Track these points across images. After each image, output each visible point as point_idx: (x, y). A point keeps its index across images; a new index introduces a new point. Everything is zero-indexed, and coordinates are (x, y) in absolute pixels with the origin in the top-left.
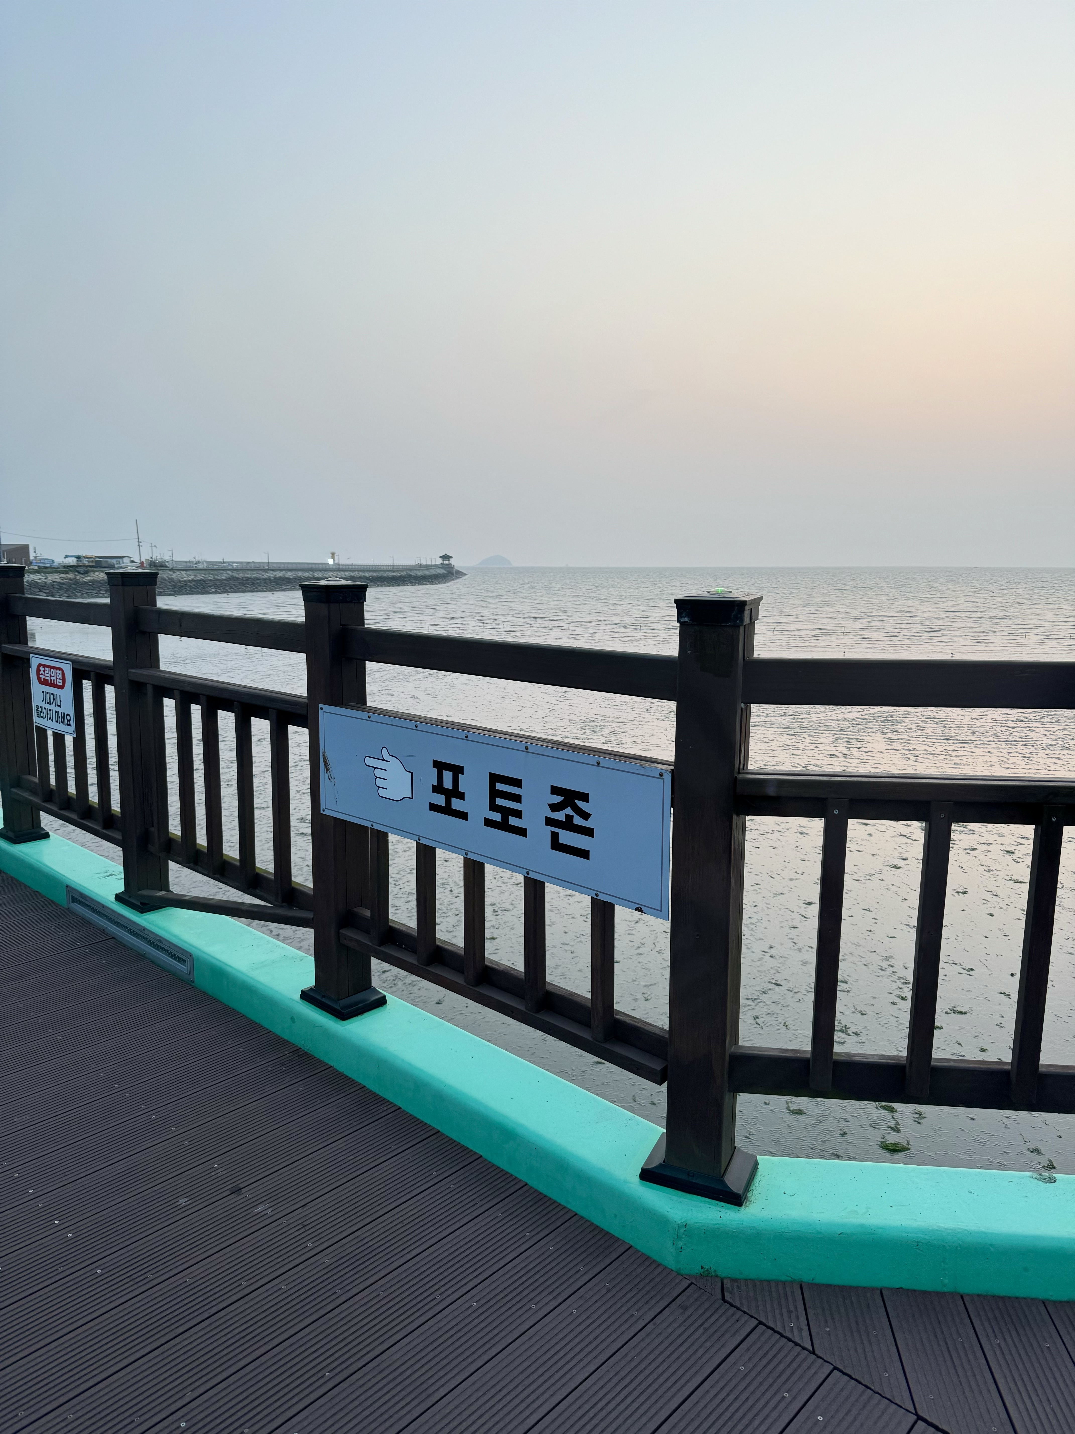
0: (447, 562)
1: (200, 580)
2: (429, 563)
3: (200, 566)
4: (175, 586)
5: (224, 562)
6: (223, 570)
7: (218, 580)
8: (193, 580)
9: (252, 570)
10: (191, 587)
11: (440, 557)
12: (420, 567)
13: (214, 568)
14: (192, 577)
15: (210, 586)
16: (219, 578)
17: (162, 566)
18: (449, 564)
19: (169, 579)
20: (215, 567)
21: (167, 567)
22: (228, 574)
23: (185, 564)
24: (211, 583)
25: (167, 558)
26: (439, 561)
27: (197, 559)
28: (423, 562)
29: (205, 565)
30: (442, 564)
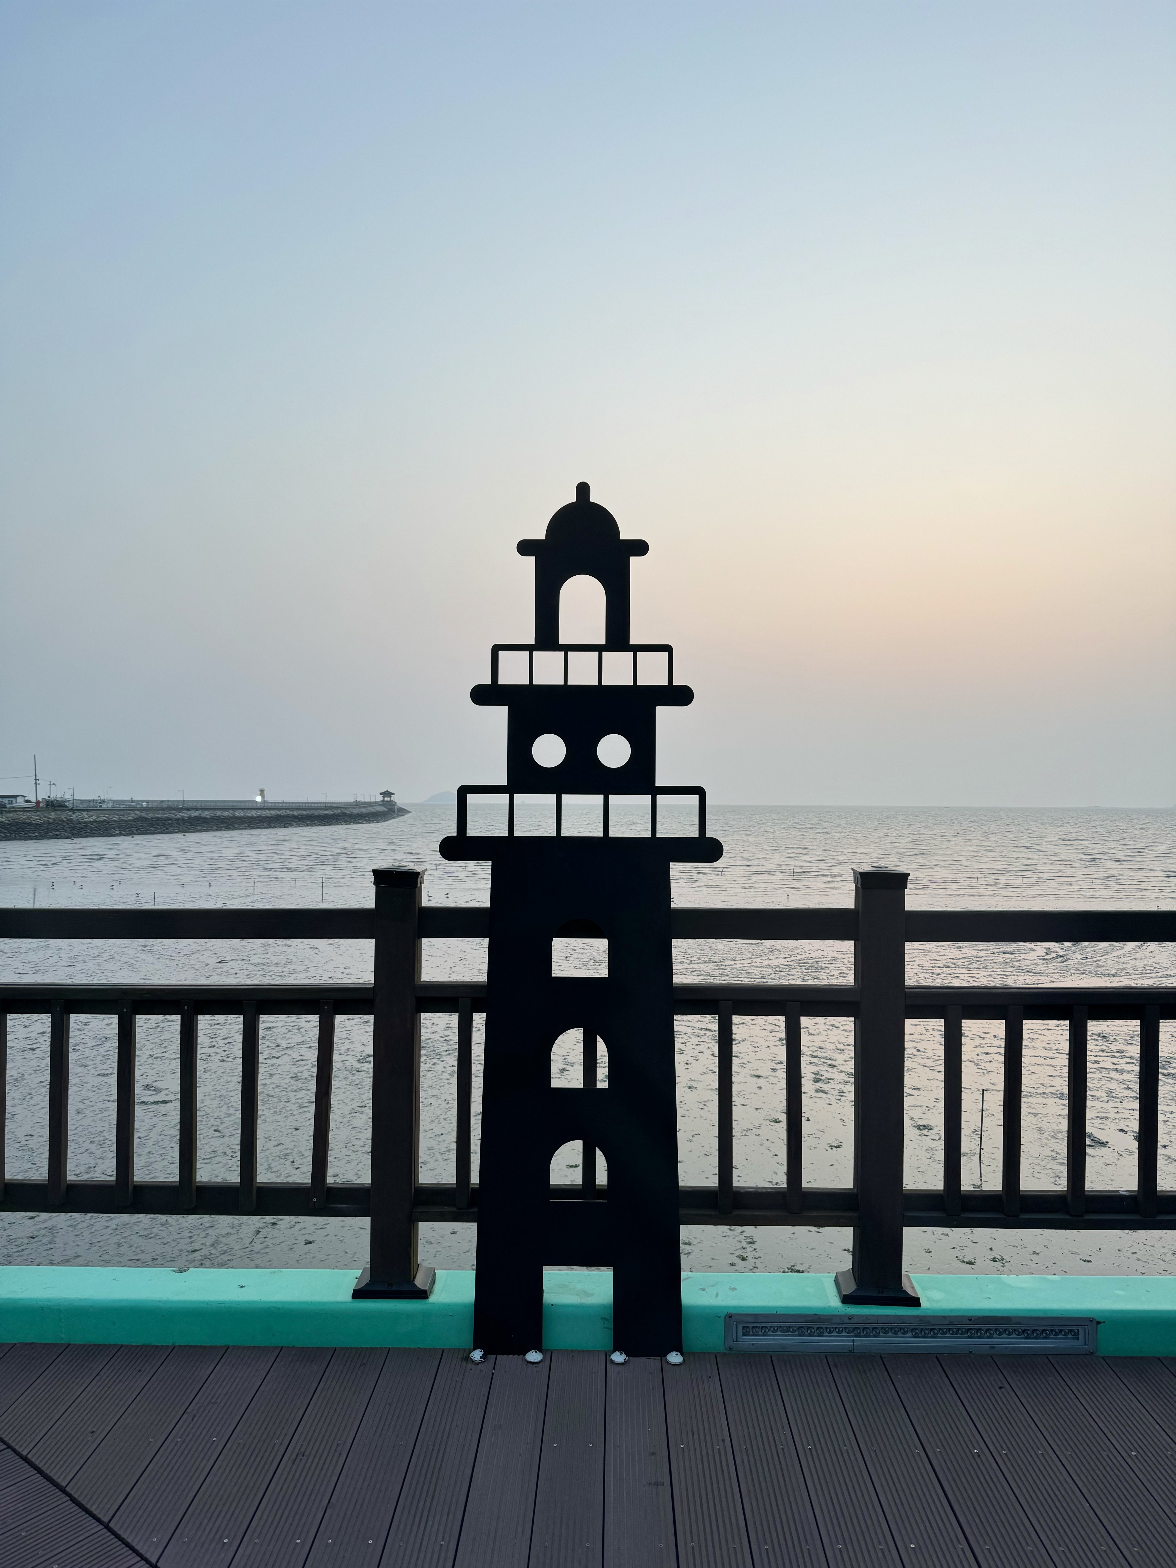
0: (389, 799)
1: (103, 822)
2: (367, 800)
3: (105, 806)
4: (74, 828)
5: (133, 801)
6: (130, 810)
7: (123, 821)
8: (95, 821)
9: (163, 810)
10: (92, 829)
11: (381, 794)
12: (357, 804)
13: (121, 808)
14: (94, 818)
15: (114, 828)
16: (125, 818)
17: (60, 806)
18: (391, 801)
19: (68, 820)
20: (122, 806)
21: (67, 807)
22: (136, 814)
23: (88, 804)
24: (116, 825)
25: (68, 797)
26: (380, 798)
27: (102, 798)
28: (360, 799)
29: (110, 805)
30: (383, 801)
